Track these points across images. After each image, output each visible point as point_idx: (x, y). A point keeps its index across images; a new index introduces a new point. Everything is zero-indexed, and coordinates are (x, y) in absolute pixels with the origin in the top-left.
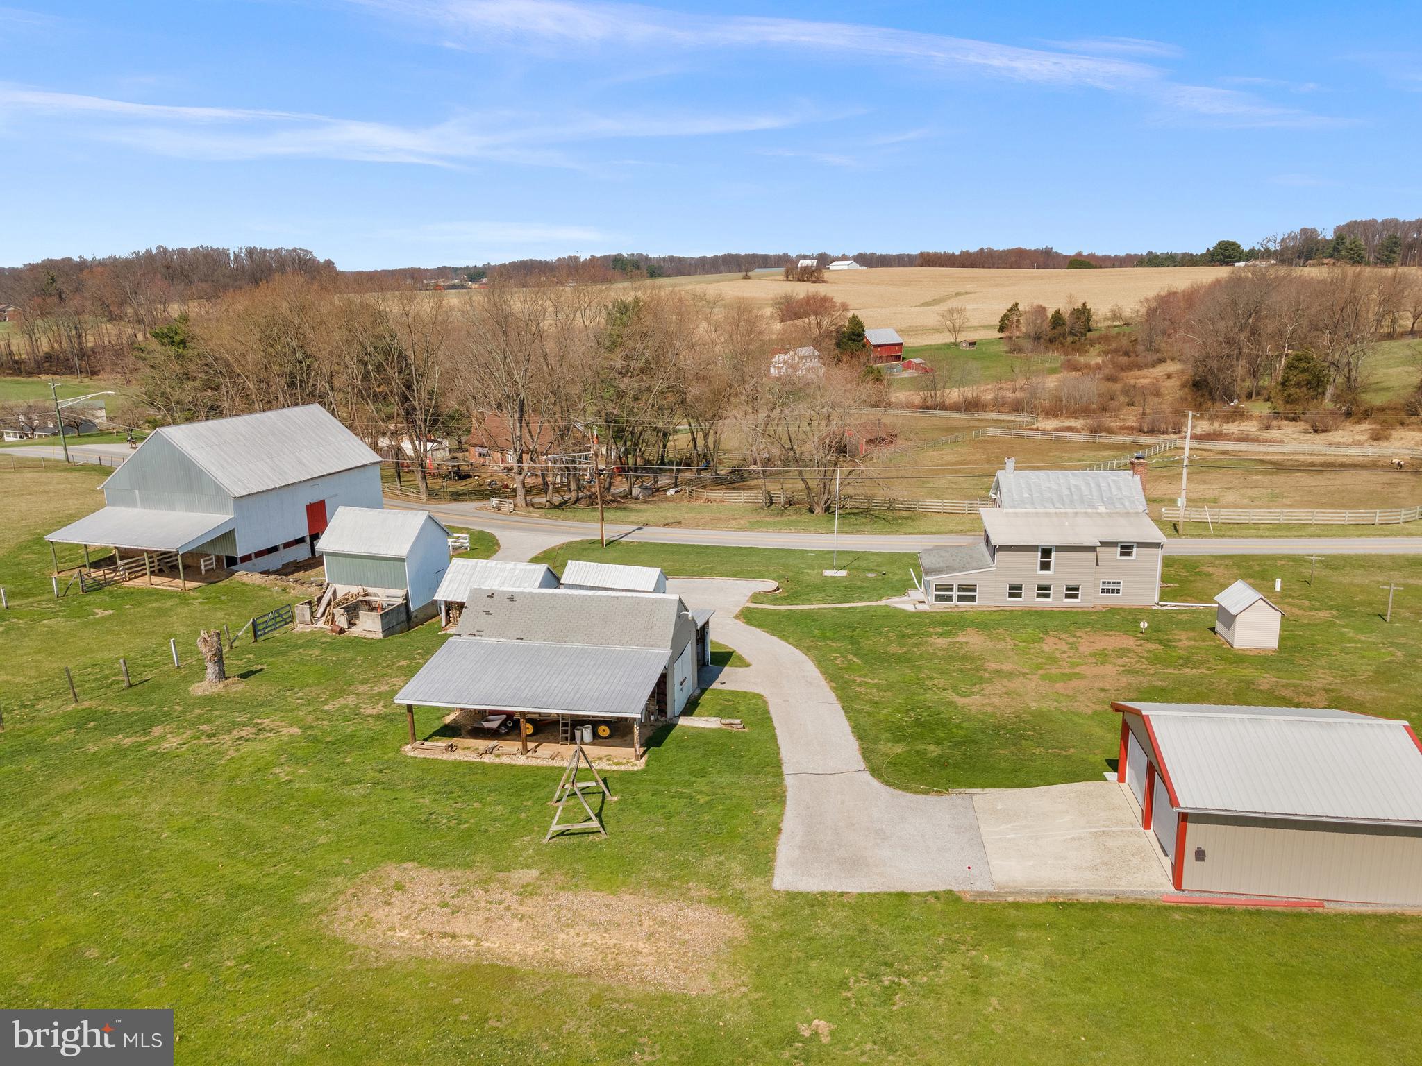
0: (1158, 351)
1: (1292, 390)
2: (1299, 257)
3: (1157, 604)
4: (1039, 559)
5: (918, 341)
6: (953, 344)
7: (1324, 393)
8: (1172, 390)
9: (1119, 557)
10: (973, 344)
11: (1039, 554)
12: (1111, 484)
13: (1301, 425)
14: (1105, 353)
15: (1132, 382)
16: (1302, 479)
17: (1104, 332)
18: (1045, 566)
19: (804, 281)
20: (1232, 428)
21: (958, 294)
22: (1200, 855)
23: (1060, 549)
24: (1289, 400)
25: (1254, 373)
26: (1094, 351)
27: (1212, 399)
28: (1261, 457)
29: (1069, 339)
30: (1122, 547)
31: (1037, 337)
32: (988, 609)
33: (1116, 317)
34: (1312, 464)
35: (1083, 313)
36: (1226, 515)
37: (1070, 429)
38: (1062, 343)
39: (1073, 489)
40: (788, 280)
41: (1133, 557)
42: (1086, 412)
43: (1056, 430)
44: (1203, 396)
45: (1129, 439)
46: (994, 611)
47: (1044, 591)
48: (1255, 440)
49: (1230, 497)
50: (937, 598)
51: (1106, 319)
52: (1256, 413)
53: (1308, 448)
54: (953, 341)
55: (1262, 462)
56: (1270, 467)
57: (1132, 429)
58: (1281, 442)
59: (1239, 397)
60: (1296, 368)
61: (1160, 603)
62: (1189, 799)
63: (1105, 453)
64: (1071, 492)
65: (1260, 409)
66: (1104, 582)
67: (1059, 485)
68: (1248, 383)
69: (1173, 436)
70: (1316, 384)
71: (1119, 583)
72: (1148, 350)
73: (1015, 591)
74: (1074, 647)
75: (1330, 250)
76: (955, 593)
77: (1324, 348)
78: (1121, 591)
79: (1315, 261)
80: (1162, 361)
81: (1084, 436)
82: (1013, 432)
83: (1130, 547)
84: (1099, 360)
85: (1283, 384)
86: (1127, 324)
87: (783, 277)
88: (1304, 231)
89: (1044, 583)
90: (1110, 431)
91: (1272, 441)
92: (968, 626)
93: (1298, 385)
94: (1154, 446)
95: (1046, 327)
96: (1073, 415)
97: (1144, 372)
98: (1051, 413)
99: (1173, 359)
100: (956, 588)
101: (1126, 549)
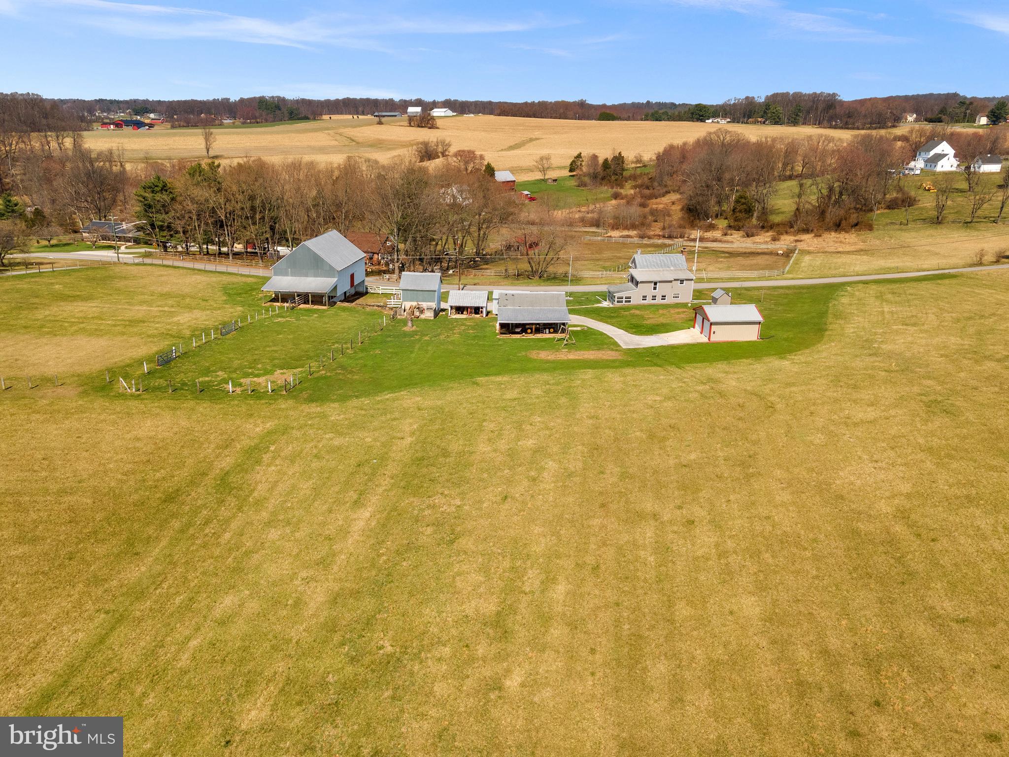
0: (666, 186)
1: (738, 214)
2: (744, 117)
3: (691, 301)
4: (653, 286)
5: (520, 177)
6: (543, 180)
7: (752, 215)
8: (677, 214)
9: (679, 284)
10: (555, 180)
11: (653, 284)
12: (675, 259)
13: (741, 233)
14: (635, 187)
15: (654, 206)
16: (741, 260)
17: (633, 172)
18: (655, 288)
19: (422, 127)
20: (708, 235)
21: (531, 140)
22: (714, 333)
23: (660, 282)
24: (736, 220)
25: (719, 203)
26: (628, 185)
27: (699, 219)
28: (723, 249)
29: (613, 178)
30: (680, 281)
31: (594, 176)
32: (635, 305)
33: (639, 161)
34: (745, 253)
35: (619, 159)
36: (710, 275)
37: (628, 236)
38: (609, 180)
40: (411, 126)
41: (684, 284)
42: (633, 227)
43: (621, 237)
44: (693, 216)
45: (660, 241)
46: (638, 306)
47: (654, 298)
48: (720, 241)
49: (711, 268)
50: (618, 302)
51: (633, 162)
52: (720, 226)
53: (744, 245)
54: (542, 178)
55: (723, 252)
56: (727, 255)
57: (659, 236)
58: (732, 242)
59: (712, 217)
60: (740, 202)
62: (712, 320)
63: (650, 249)
64: (661, 262)
65: (722, 223)
66: (674, 294)
67: (656, 259)
68: (716, 208)
69: (681, 239)
70: (749, 211)
71: (679, 294)
72: (660, 185)
73: (644, 298)
74: (669, 312)
75: (762, 113)
76: (624, 300)
77: (752, 191)
78: (679, 297)
79: (753, 120)
80: (668, 192)
81: (636, 240)
82: (599, 238)
84: (632, 192)
85: (733, 210)
86: (645, 166)
87: (406, 123)
88: (747, 98)
89: (654, 295)
90: (649, 238)
91: (728, 242)
93: (740, 211)
94: (673, 245)
95: (599, 169)
96: (626, 228)
97: (658, 200)
98: (615, 227)
99: (674, 191)
100: (624, 298)
101: (682, 281)
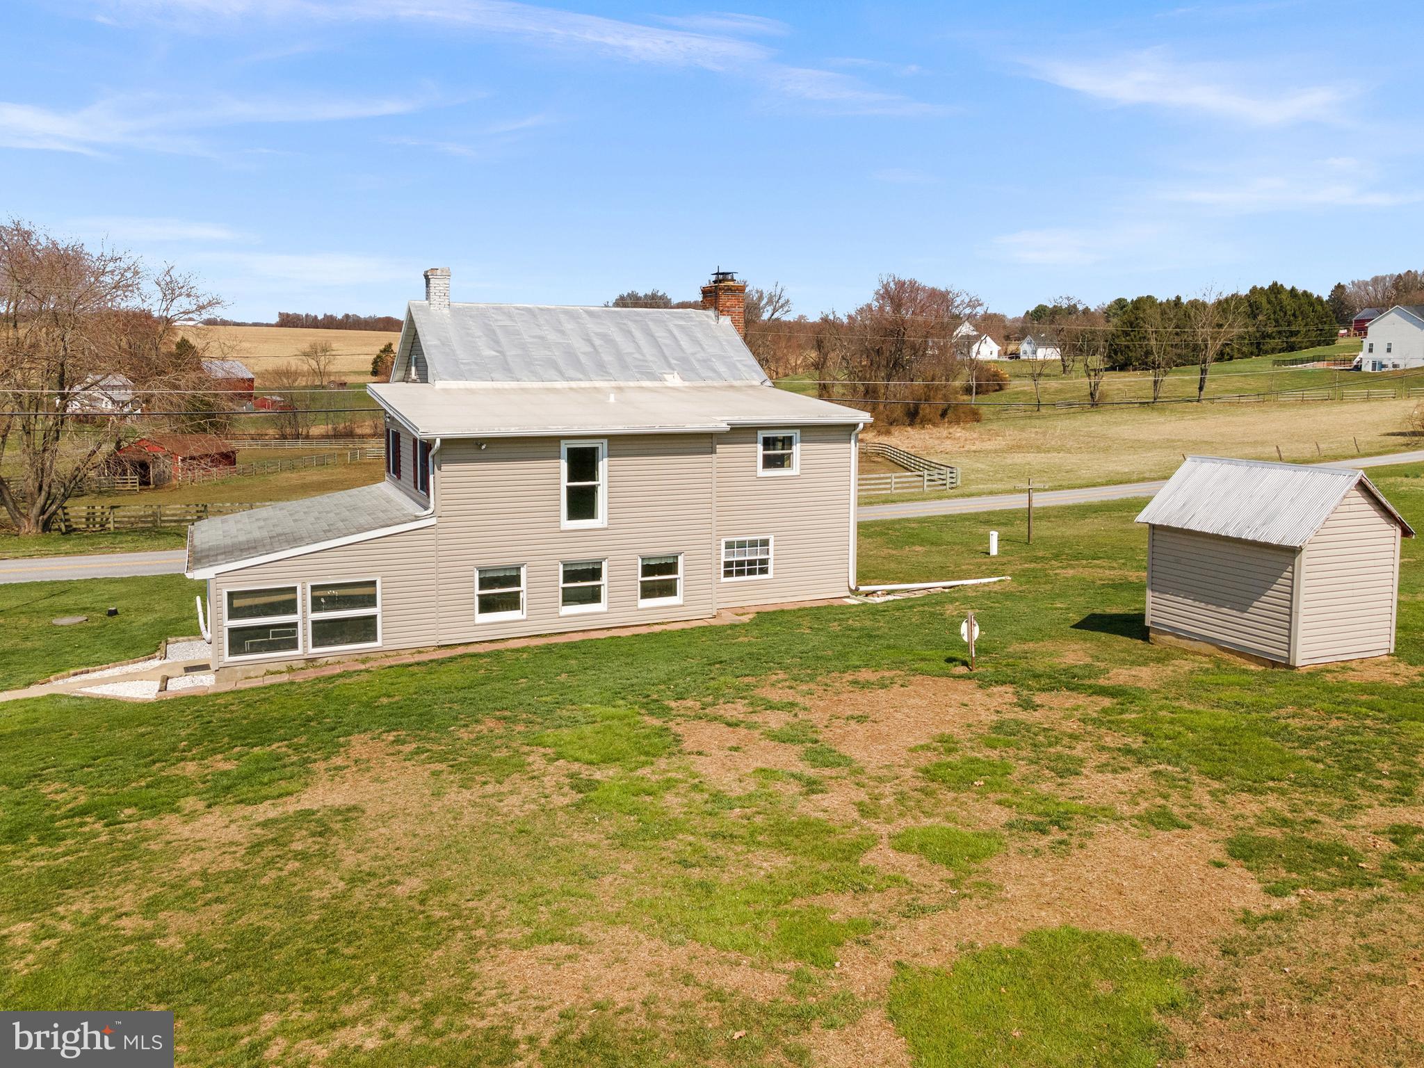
3: (855, 592)
4: (564, 483)
9: (762, 472)
10: (342, 385)
11: (564, 465)
12: (676, 332)
18: (582, 504)
23: (621, 445)
30: (768, 443)
32: (418, 658)
39: (597, 342)
41: (795, 470)
46: (441, 662)
47: (582, 581)
50: (240, 641)
61: (862, 588)
64: (593, 345)
66: (729, 545)
67: (562, 332)
71: (765, 543)
73: (499, 590)
76: (304, 617)
78: (771, 566)
83: (787, 442)
89: (582, 554)
92: (357, 727)
100: (304, 599)
101: (776, 448)
